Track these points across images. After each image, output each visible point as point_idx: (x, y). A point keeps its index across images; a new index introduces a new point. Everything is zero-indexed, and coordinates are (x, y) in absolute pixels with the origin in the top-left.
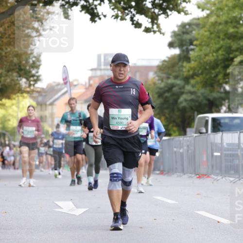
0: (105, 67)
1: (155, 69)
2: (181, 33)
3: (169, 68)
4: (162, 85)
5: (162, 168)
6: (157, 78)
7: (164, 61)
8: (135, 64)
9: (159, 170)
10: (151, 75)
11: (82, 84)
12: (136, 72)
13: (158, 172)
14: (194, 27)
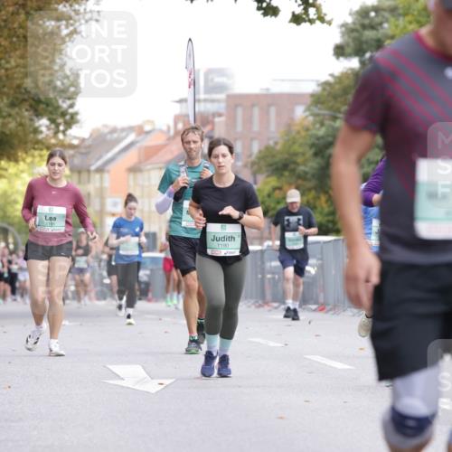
0: (207, 96)
1: (309, 101)
2: (358, 27)
3: (335, 97)
4: (322, 132)
5: (321, 299)
6: (311, 118)
7: (326, 83)
8: (268, 89)
9: (316, 302)
10: (300, 112)
11: (161, 131)
12: (269, 105)
13: (314, 307)
14: (387, 15)
